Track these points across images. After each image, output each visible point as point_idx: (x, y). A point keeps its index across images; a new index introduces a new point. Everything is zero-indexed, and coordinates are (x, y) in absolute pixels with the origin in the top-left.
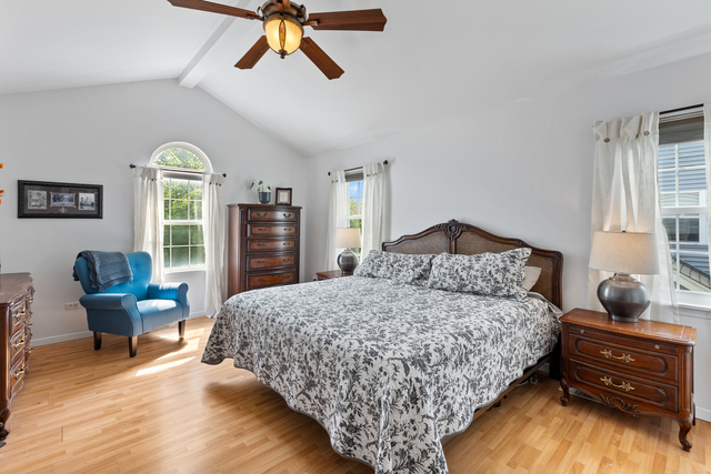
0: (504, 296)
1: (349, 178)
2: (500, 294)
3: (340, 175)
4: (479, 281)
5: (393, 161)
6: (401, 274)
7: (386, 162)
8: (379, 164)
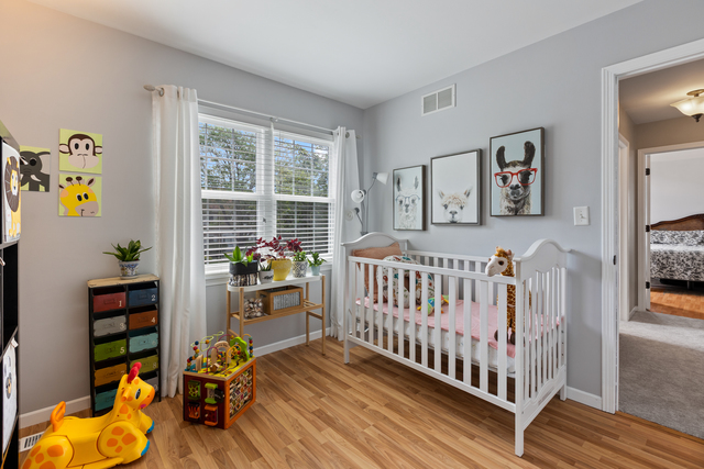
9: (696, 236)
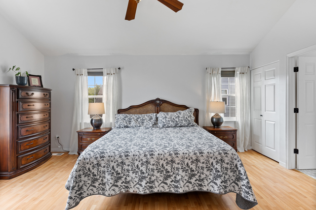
0: (192, 126)
1: (90, 74)
2: (190, 125)
3: (85, 71)
4: (183, 122)
5: (123, 68)
6: (145, 124)
7: (119, 68)
8: (115, 69)
9: (151, 119)
